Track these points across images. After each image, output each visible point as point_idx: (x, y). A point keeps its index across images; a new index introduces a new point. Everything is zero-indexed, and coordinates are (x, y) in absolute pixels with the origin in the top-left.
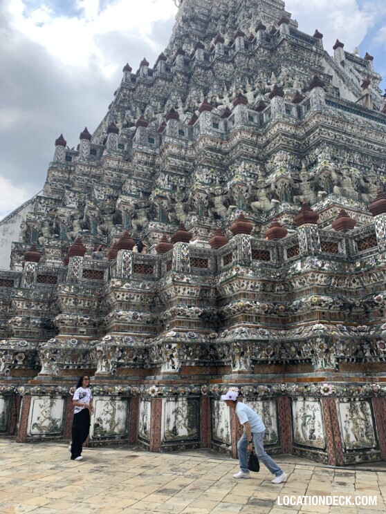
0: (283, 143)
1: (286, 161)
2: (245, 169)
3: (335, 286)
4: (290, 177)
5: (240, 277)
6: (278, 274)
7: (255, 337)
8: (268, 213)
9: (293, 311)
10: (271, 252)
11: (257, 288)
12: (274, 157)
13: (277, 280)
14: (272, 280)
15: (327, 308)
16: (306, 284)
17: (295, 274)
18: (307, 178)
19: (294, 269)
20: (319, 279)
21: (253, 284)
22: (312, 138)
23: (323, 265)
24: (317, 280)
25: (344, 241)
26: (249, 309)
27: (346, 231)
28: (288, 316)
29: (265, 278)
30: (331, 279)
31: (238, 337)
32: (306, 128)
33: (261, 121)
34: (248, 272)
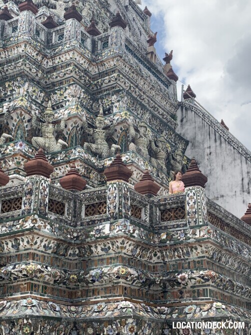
0: (75, 76)
1: (79, 98)
2: (28, 92)
3: (138, 257)
4: (84, 119)
5: (36, 231)
6: (75, 235)
7: (47, 313)
8: (54, 155)
9: (87, 283)
10: (67, 205)
11: (50, 248)
12: (66, 89)
13: (73, 242)
14: (68, 240)
15: (130, 283)
16: (111, 251)
17: (99, 238)
18: (102, 126)
19: (99, 231)
20: (127, 248)
21: (47, 243)
22: (107, 81)
23: (134, 231)
24: (125, 248)
25: (148, 207)
26: (39, 275)
27: (151, 196)
28: (78, 288)
29: (61, 238)
30: (137, 248)
31: (28, 312)
32: (101, 68)
33: (48, 41)
34: (45, 227)
